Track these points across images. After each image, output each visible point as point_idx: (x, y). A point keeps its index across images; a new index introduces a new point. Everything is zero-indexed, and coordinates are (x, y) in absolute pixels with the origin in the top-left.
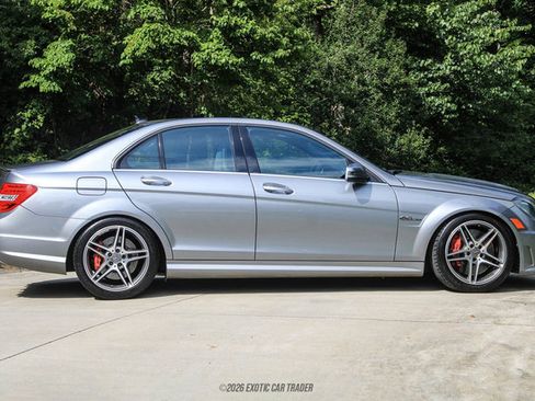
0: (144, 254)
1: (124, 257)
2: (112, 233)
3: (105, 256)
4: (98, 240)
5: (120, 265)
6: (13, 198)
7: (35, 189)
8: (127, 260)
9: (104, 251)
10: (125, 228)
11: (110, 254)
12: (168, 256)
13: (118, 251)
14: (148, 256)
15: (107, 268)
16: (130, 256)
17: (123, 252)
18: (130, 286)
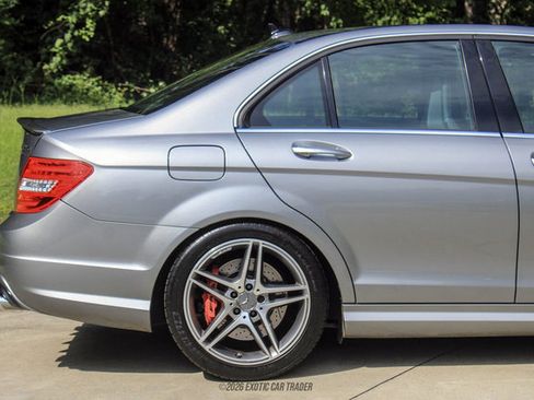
0: (299, 293)
1: (261, 299)
2: (238, 253)
3: (226, 299)
4: (211, 266)
5: (253, 314)
6: (48, 186)
7: (88, 169)
8: (268, 305)
9: (222, 289)
10: (262, 244)
11: (234, 295)
12: (346, 295)
13: (249, 287)
14: (307, 296)
15: (229, 320)
16: (272, 297)
17: (260, 289)
18: (274, 355)
